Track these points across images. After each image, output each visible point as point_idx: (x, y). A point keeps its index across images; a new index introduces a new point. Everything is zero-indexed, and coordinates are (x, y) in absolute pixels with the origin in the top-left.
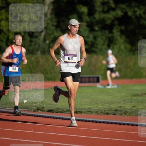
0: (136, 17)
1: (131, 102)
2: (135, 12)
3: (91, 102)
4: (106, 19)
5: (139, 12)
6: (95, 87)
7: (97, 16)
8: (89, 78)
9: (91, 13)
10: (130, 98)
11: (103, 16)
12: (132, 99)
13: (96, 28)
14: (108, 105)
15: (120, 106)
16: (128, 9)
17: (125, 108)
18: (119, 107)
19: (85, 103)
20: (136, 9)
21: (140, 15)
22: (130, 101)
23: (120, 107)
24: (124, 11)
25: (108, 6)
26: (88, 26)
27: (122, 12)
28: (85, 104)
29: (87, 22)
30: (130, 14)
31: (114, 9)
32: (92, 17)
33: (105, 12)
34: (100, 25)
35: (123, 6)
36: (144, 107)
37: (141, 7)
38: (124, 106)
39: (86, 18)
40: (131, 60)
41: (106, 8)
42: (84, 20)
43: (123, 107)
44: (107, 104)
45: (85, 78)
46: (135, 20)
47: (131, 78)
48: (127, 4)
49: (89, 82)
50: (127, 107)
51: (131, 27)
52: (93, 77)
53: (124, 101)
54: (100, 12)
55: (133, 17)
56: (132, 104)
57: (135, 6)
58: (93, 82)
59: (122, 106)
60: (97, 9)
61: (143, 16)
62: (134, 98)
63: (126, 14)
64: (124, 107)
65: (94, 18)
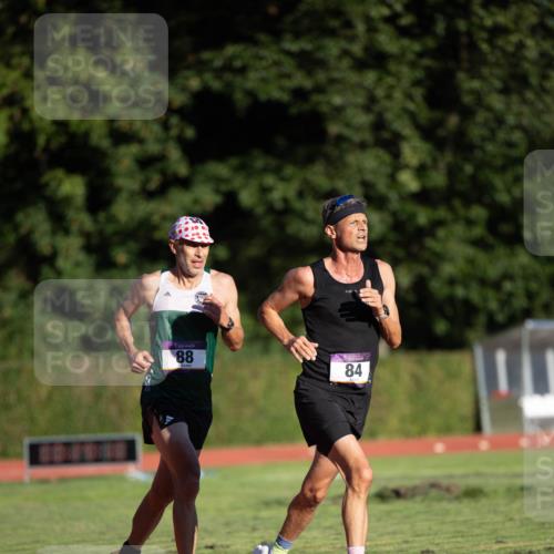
0: (271, 209)
1: (254, 529)
2: (265, 190)
3: (102, 533)
4: (156, 219)
5: (281, 192)
6: (122, 478)
7: (123, 211)
8: (98, 443)
9: (99, 199)
10: (249, 514)
11: (144, 208)
12: (256, 518)
13: (121, 256)
14: (167, 542)
15: (210, 544)
16: (237, 182)
17: (228, 550)
18: (207, 547)
19: (77, 539)
20: (269, 180)
21: (285, 200)
22: (251, 523)
23: (212, 547)
24: (224, 188)
25: (163, 173)
26: (88, 248)
27: (217, 191)
28: (78, 542)
29: (87, 235)
30: (247, 198)
31: (185, 183)
32: (102, 216)
33: (150, 195)
34: (133, 246)
35: (221, 169)
36: (302, 545)
37: (289, 170)
38: (228, 543)
39: (81, 219)
40: (255, 375)
41: (155, 181)
42: (74, 228)
43: (222, 546)
44: (164, 539)
45: (82, 444)
46: (266, 222)
47: (259, 442)
48: (234, 161)
49: (98, 460)
50: (239, 547)
51: (253, 250)
52: (114, 442)
53: (227, 524)
54: (132, 195)
55: (260, 210)
56: (256, 534)
57: (265, 170)
58: (114, 460)
59: (219, 543)
60: (121, 182)
61: (298, 205)
62: (265, 514)
63: (231, 198)
64: (228, 547)
65: (112, 219)
